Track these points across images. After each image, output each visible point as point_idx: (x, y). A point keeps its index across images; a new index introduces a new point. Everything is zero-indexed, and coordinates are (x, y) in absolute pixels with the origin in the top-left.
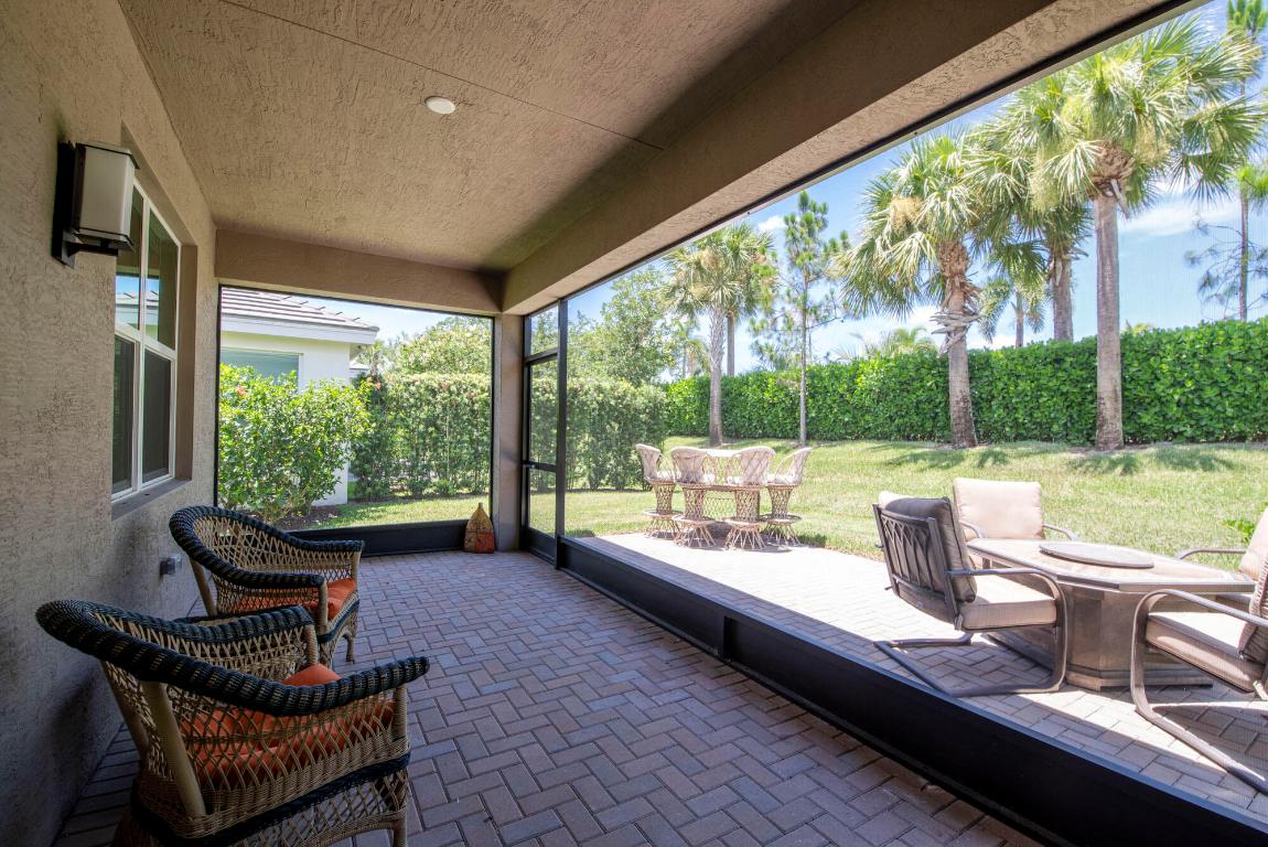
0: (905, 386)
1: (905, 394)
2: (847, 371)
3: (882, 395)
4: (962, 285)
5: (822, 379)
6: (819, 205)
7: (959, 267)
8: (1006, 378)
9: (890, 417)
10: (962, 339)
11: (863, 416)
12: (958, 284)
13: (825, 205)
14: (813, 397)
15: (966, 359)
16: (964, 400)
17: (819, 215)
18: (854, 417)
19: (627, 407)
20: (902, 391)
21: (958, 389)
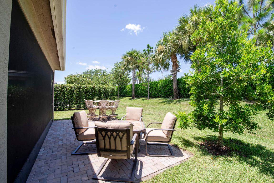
0: (166, 86)
1: (166, 88)
2: (157, 83)
3: (162, 88)
4: (175, 64)
5: (152, 84)
6: (151, 47)
7: (175, 60)
8: (183, 84)
9: (164, 93)
10: (176, 76)
11: (160, 92)
12: (174, 64)
13: (153, 47)
14: (151, 88)
15: (176, 80)
16: (176, 89)
17: (151, 49)
18: (158, 93)
19: (106, 91)
20: (166, 87)
21: (174, 87)
